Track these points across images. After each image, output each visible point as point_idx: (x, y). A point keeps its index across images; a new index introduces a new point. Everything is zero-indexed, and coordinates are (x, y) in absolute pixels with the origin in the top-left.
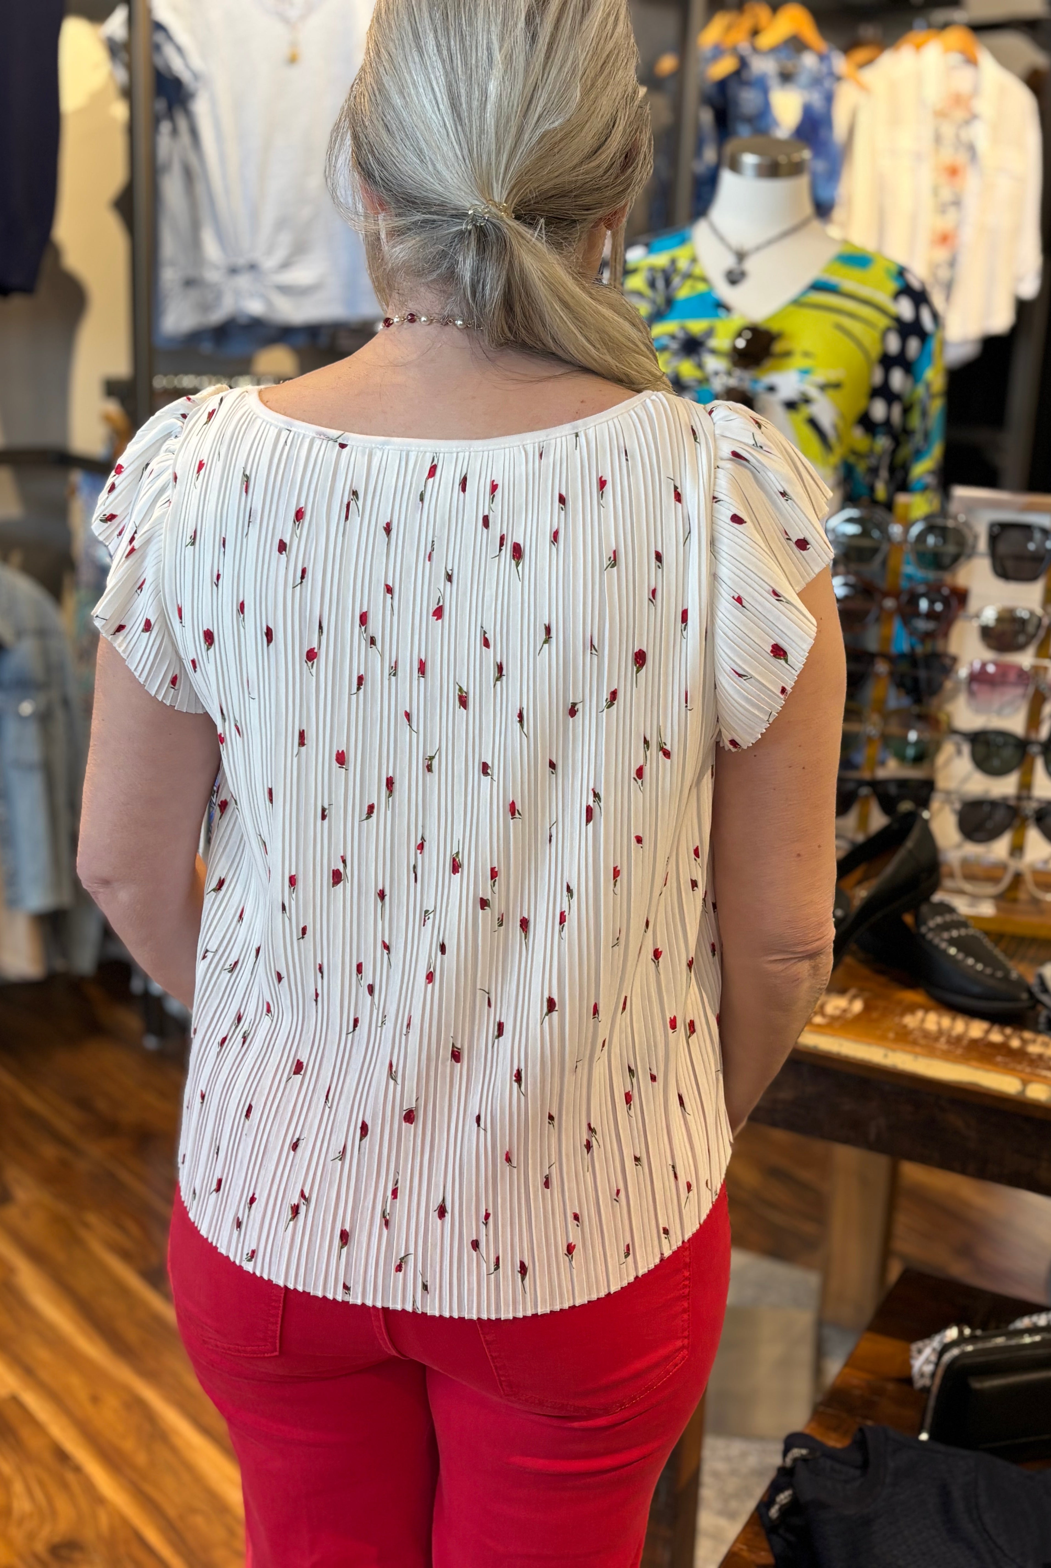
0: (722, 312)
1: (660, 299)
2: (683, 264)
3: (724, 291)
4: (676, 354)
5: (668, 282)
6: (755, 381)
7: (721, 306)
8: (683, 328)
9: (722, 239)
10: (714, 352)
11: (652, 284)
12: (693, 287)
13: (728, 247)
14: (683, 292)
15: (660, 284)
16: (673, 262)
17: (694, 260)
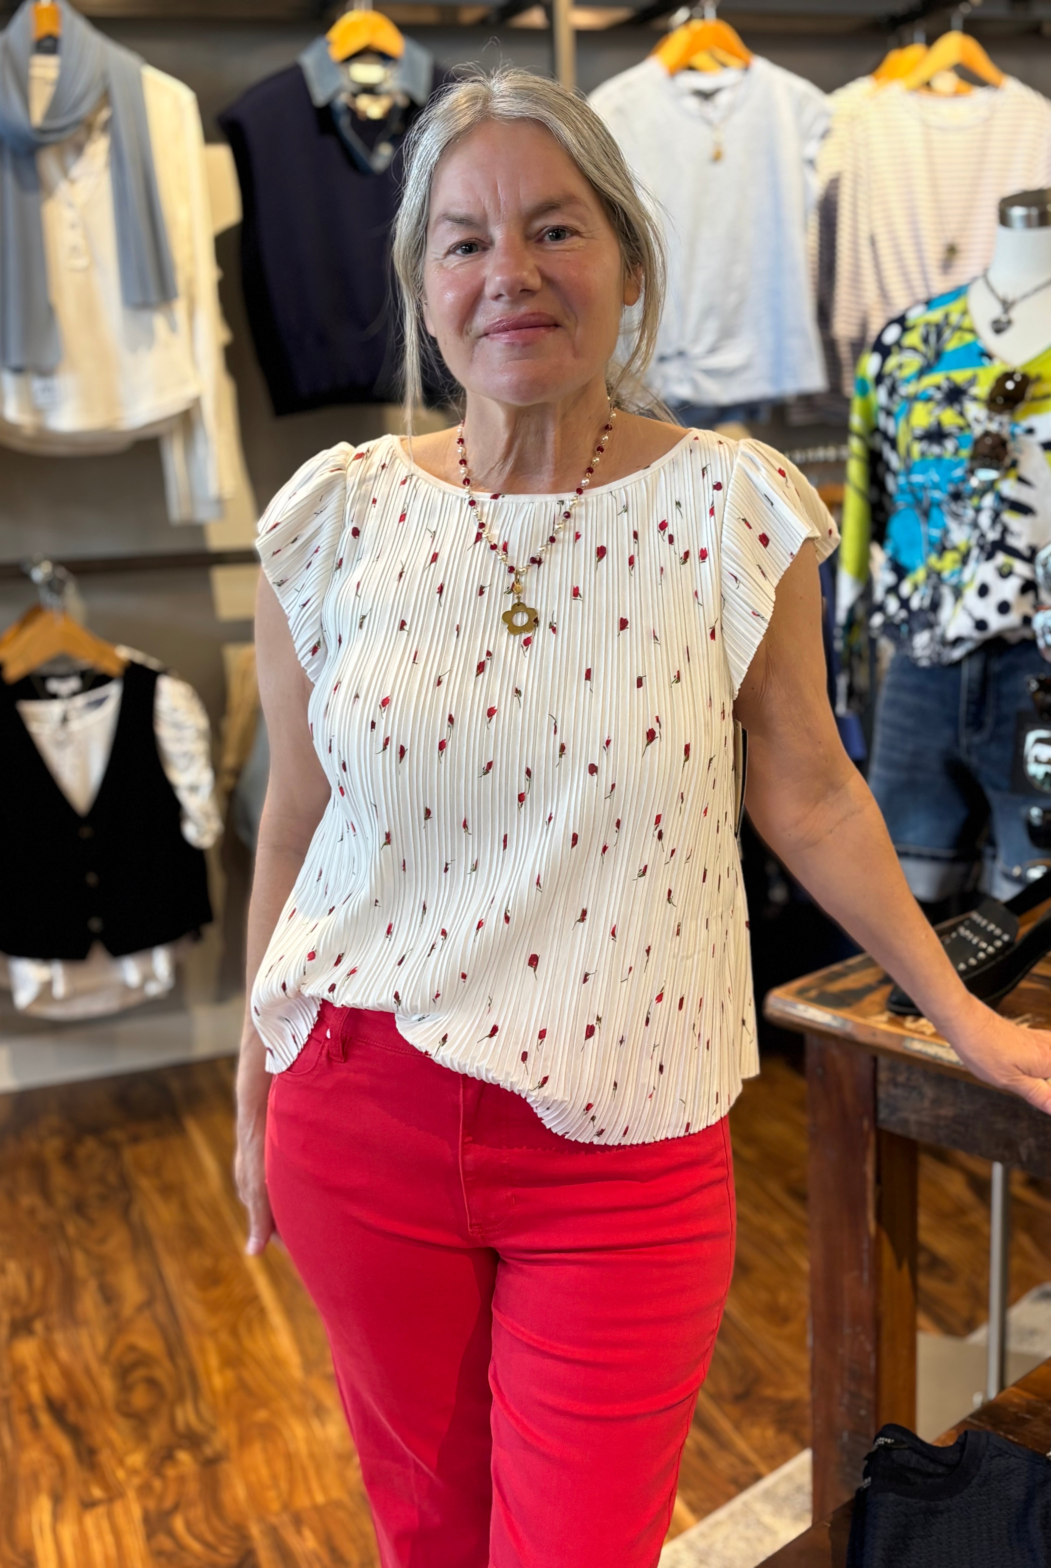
0: (985, 360)
1: (931, 353)
2: (954, 319)
3: (990, 340)
4: (939, 403)
5: (939, 335)
6: (1015, 424)
7: (987, 355)
8: (948, 379)
9: (992, 290)
10: (975, 399)
11: (926, 340)
12: (961, 338)
13: (997, 297)
14: (952, 343)
15: (933, 338)
16: (947, 316)
17: (965, 313)
